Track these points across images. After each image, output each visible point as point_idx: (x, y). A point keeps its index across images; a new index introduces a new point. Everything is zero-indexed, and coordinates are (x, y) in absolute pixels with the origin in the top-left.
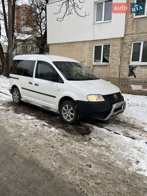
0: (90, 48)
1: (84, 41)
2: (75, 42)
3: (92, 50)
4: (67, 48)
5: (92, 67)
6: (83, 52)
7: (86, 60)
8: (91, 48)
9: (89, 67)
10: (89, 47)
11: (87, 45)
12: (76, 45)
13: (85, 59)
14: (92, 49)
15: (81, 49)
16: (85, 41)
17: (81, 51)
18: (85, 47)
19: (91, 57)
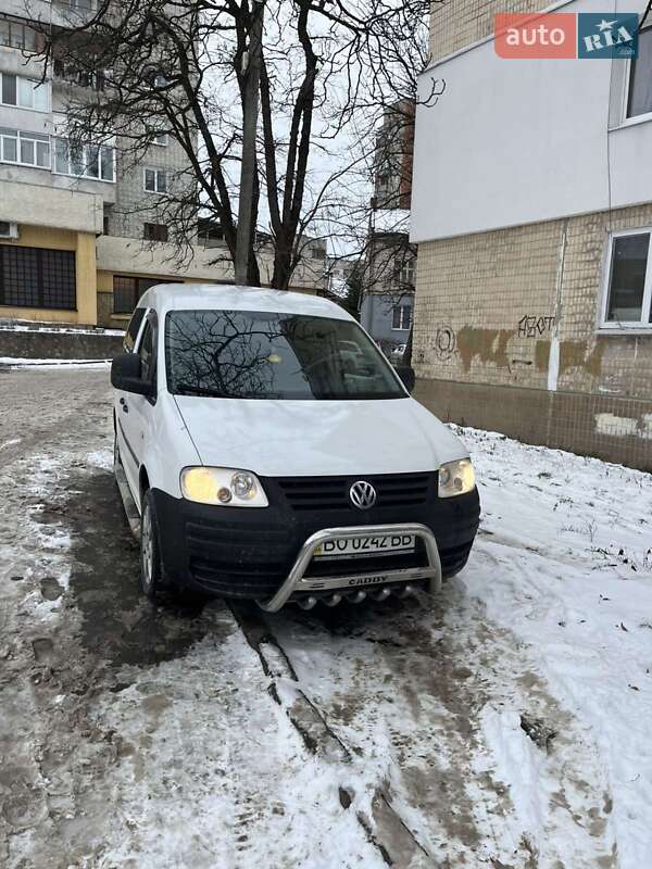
0: (588, 252)
1: (561, 220)
2: (520, 227)
3: (597, 260)
4: (484, 257)
5: (594, 344)
6: (555, 273)
7: (565, 310)
8: (593, 250)
9: (581, 343)
10: (586, 243)
11: (576, 238)
12: (525, 238)
13: (560, 307)
14: (596, 252)
15: (544, 256)
16: (566, 220)
17: (548, 269)
18: (566, 245)
19: (592, 296)
